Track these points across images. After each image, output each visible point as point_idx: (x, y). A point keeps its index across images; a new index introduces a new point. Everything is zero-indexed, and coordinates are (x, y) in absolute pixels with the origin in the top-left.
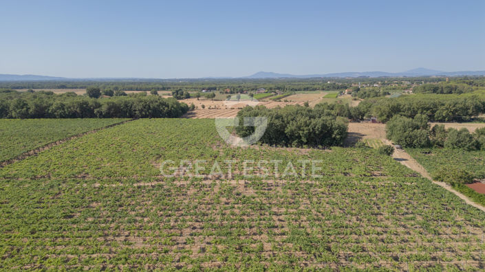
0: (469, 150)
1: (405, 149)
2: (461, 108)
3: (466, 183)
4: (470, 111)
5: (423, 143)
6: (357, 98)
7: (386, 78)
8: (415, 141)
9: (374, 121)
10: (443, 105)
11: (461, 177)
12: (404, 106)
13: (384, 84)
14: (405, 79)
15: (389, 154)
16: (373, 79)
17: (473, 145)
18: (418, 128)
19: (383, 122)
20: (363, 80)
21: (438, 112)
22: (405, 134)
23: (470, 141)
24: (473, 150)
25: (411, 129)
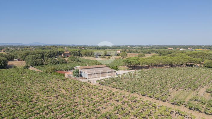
0: (56, 64)
1: (34, 67)
2: (53, 53)
3: (55, 71)
4: (56, 54)
5: (40, 63)
6: (9, 53)
7: (22, 46)
8: (38, 63)
9: (19, 60)
10: (46, 52)
11: (53, 70)
12: (32, 53)
13: (21, 48)
14: (31, 46)
15: (28, 68)
16: (15, 46)
17: (57, 62)
18: (38, 58)
19: (23, 60)
20: (10, 46)
21: (45, 55)
22: (33, 61)
23: (56, 61)
24: (57, 64)
25: (35, 59)
